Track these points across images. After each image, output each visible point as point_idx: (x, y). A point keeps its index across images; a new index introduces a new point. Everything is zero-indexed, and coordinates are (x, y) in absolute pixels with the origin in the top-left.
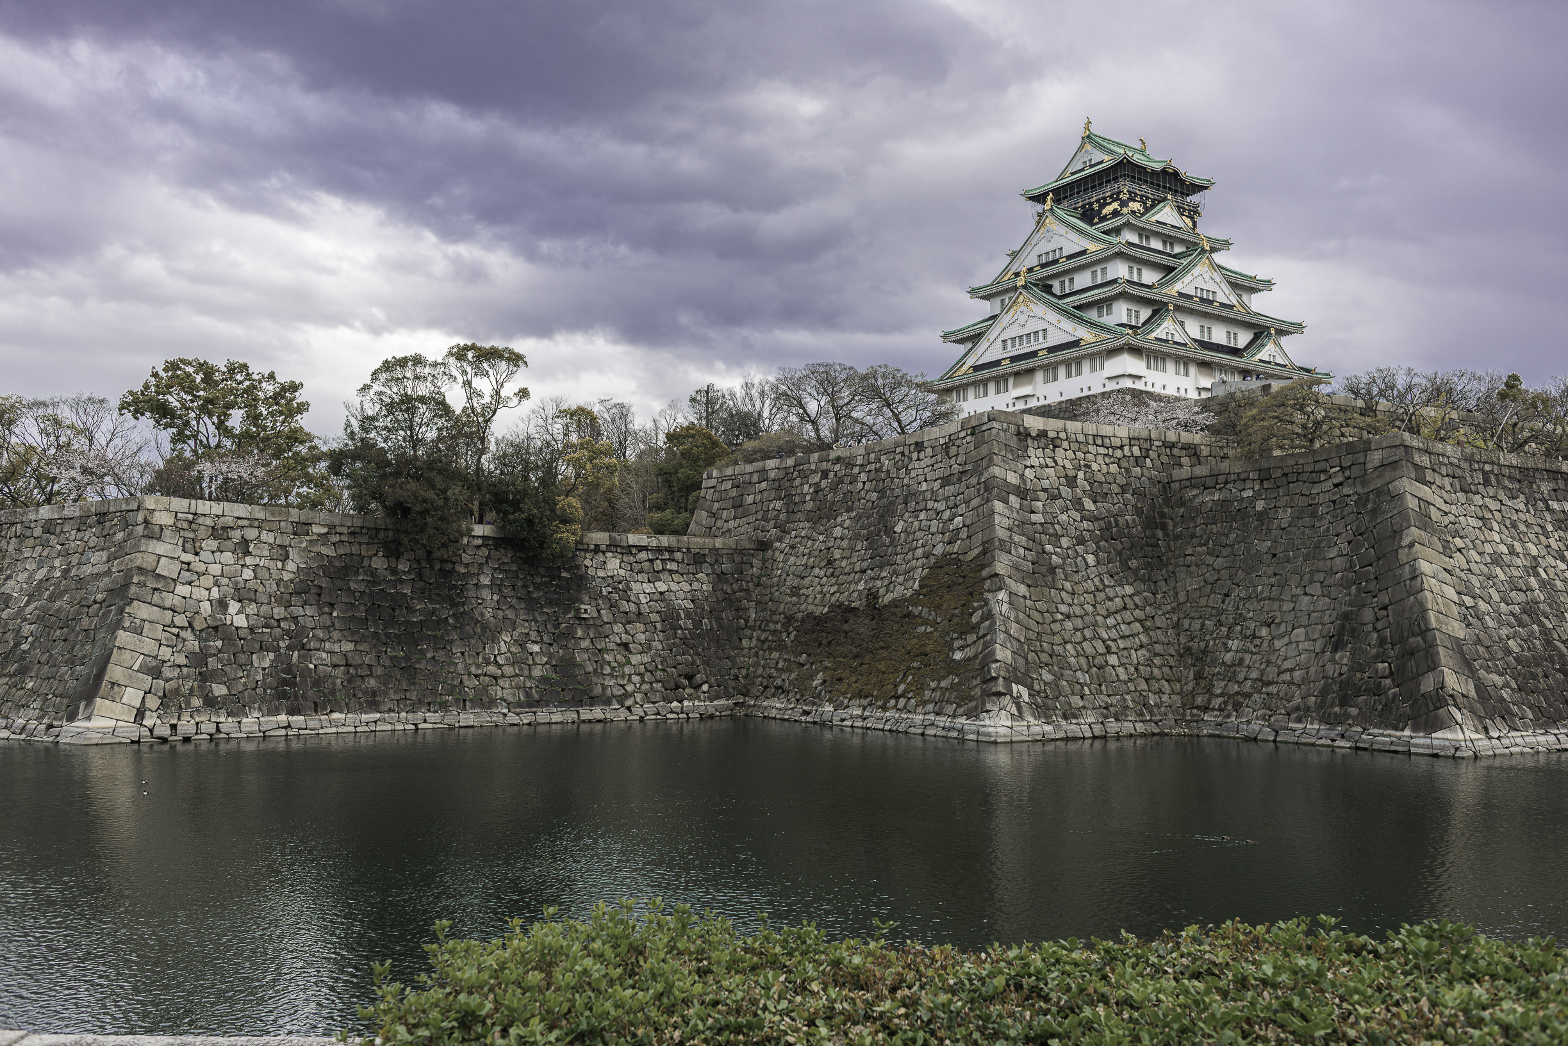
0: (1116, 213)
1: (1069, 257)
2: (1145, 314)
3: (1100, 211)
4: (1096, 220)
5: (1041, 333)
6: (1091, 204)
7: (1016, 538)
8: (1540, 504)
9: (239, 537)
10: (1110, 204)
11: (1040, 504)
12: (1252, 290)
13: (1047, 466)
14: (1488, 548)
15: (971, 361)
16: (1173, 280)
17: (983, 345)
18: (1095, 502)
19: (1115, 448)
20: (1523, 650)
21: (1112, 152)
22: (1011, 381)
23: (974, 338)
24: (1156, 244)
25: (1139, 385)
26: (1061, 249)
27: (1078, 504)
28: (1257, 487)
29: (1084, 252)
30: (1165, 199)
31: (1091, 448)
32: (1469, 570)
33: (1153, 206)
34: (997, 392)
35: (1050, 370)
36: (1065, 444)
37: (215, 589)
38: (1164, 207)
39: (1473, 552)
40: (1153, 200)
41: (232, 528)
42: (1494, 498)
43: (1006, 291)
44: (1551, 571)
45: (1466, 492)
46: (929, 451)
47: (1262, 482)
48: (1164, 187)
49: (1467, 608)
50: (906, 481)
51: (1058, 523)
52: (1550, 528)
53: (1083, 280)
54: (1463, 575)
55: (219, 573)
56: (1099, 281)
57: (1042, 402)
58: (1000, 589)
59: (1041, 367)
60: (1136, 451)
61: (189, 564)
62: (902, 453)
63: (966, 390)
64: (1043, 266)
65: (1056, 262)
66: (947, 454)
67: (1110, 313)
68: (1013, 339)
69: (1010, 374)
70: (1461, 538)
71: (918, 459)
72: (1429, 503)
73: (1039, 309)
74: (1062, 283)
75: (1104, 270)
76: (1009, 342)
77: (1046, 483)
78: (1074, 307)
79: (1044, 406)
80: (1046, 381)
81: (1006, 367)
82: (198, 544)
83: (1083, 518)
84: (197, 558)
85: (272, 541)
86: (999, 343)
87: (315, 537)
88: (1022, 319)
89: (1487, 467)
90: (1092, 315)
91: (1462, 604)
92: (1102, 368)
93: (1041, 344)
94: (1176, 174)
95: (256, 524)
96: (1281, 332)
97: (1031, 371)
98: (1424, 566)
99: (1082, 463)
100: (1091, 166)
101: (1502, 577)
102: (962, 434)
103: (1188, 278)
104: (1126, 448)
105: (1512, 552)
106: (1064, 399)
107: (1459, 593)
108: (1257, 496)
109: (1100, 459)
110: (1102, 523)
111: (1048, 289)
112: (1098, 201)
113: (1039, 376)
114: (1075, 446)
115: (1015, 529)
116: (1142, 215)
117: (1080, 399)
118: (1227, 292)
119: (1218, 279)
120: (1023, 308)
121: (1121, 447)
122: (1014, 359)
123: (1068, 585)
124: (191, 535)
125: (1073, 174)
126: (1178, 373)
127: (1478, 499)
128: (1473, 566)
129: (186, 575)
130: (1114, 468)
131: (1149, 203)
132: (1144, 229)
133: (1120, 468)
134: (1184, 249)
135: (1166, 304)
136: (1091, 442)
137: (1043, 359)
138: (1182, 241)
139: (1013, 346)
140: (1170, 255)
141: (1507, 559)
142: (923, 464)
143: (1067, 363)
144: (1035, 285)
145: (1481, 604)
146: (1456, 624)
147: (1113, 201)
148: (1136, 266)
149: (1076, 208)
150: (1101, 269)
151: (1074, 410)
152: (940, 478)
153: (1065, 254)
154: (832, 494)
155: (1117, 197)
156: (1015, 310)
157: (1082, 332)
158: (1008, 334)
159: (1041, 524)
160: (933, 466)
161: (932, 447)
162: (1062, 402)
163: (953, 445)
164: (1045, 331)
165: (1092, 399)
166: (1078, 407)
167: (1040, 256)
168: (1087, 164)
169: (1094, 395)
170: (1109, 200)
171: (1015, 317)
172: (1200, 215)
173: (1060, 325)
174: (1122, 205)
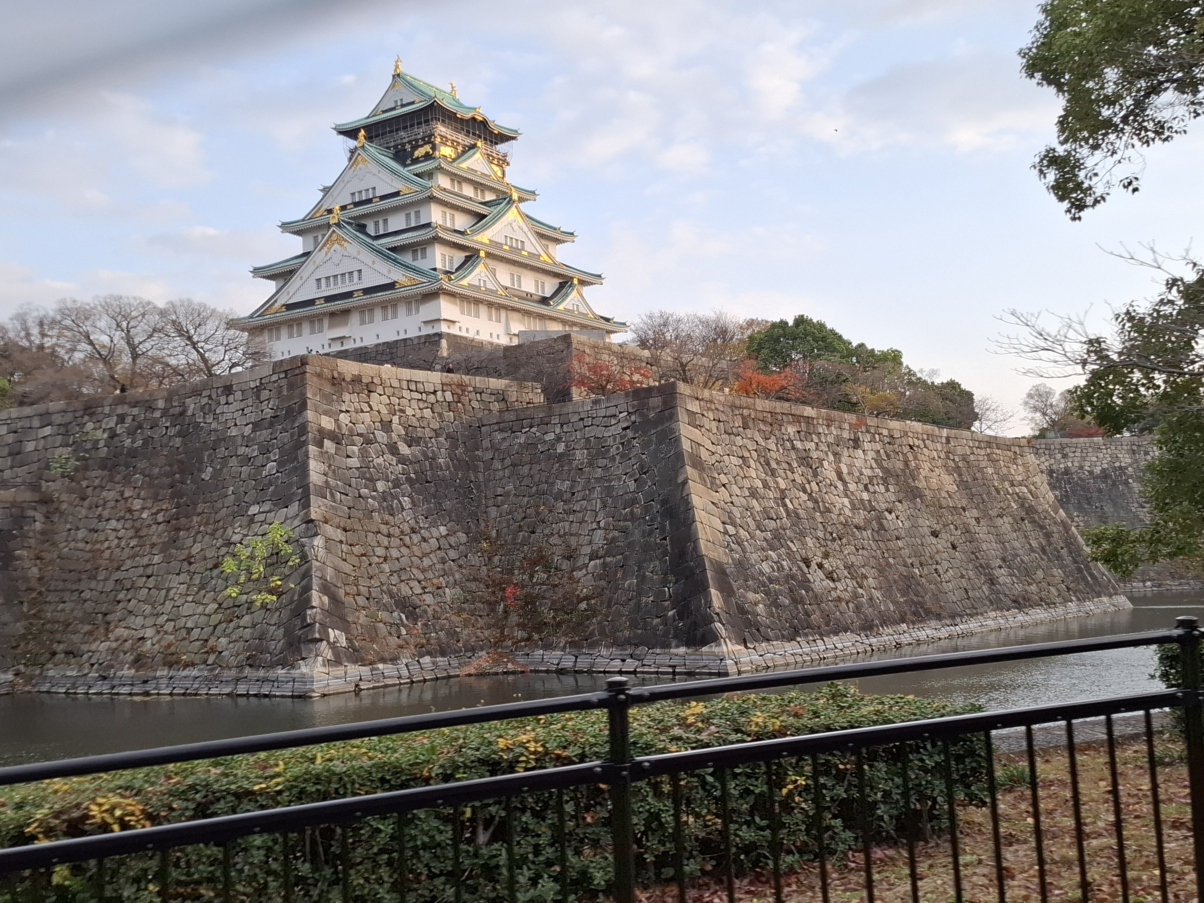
0: (428, 157)
1: (383, 198)
2: (459, 256)
3: (412, 153)
4: (409, 162)
5: (356, 274)
6: (403, 145)
7: (332, 482)
8: (788, 444)
10: (422, 146)
11: (355, 448)
12: (557, 241)
13: (362, 411)
14: (747, 483)
15: (283, 299)
16: (485, 228)
17: (295, 282)
18: (409, 446)
19: (428, 393)
20: (774, 571)
21: (423, 93)
22: (326, 323)
23: (287, 275)
24: (468, 191)
25: (454, 330)
26: (374, 188)
27: (393, 449)
28: (558, 431)
29: (397, 194)
30: (475, 146)
31: (406, 394)
32: (732, 503)
33: (464, 152)
34: (312, 332)
35: (366, 310)
36: (380, 390)
38: (474, 154)
39: (734, 486)
40: (464, 146)
42: (752, 439)
43: (319, 227)
44: (795, 502)
45: (729, 434)
46: (239, 395)
47: (562, 426)
48: (474, 134)
49: (730, 536)
50: (213, 426)
51: (374, 467)
52: (795, 465)
53: (397, 222)
54: (726, 506)
56: (413, 225)
57: (358, 345)
58: (316, 534)
59: (356, 308)
60: (449, 396)
62: (210, 397)
63: (278, 329)
64: (356, 204)
65: (369, 201)
66: (258, 397)
67: (424, 257)
68: (328, 278)
69: (324, 314)
70: (725, 474)
71: (227, 403)
72: (699, 444)
73: (353, 249)
74: (377, 224)
75: (417, 213)
76: (323, 281)
77: (361, 428)
78: (389, 249)
79: (361, 348)
80: (363, 322)
81: (321, 307)
83: (399, 462)
86: (313, 283)
88: (336, 258)
89: (746, 412)
90: (407, 258)
91: (726, 533)
92: (418, 311)
93: (356, 285)
94: (484, 123)
96: (582, 283)
97: (346, 312)
98: (696, 500)
99: (397, 407)
100: (403, 106)
101: (758, 508)
102: (274, 378)
103: (498, 227)
104: (439, 393)
105: (766, 485)
106: (381, 341)
107: (724, 523)
108: (559, 439)
109: (414, 403)
110: (417, 466)
111: (362, 228)
112: (410, 142)
113: (355, 318)
114: (389, 391)
115: (330, 474)
116: (454, 160)
117: (397, 341)
118: (534, 242)
119: (526, 229)
120: (336, 246)
121: (435, 392)
122: (329, 299)
123: (384, 529)
125: (384, 112)
126: (490, 319)
127: (739, 441)
128: (734, 498)
130: (427, 413)
131: (460, 149)
132: (456, 175)
133: (433, 412)
134: (493, 197)
135: (478, 251)
136: (405, 387)
137: (358, 300)
138: (492, 189)
139: (328, 285)
140: (481, 203)
141: (761, 491)
142: (232, 408)
143: (384, 306)
144: (348, 223)
145: (741, 531)
146: (721, 550)
147: (425, 144)
148: (448, 212)
149: (389, 148)
150: (416, 212)
151: (391, 353)
152: (252, 423)
153: (378, 194)
154: (130, 440)
155: (428, 139)
156: (329, 249)
157: (397, 275)
158: (322, 273)
159: (357, 468)
160: (243, 410)
161: (242, 391)
162: (379, 345)
163: (265, 389)
164: (360, 271)
165: (409, 343)
166: (395, 350)
167: (353, 194)
168: (399, 104)
169: (410, 339)
170: (421, 142)
171: (329, 255)
172: (508, 164)
173: (375, 266)
174: (434, 148)
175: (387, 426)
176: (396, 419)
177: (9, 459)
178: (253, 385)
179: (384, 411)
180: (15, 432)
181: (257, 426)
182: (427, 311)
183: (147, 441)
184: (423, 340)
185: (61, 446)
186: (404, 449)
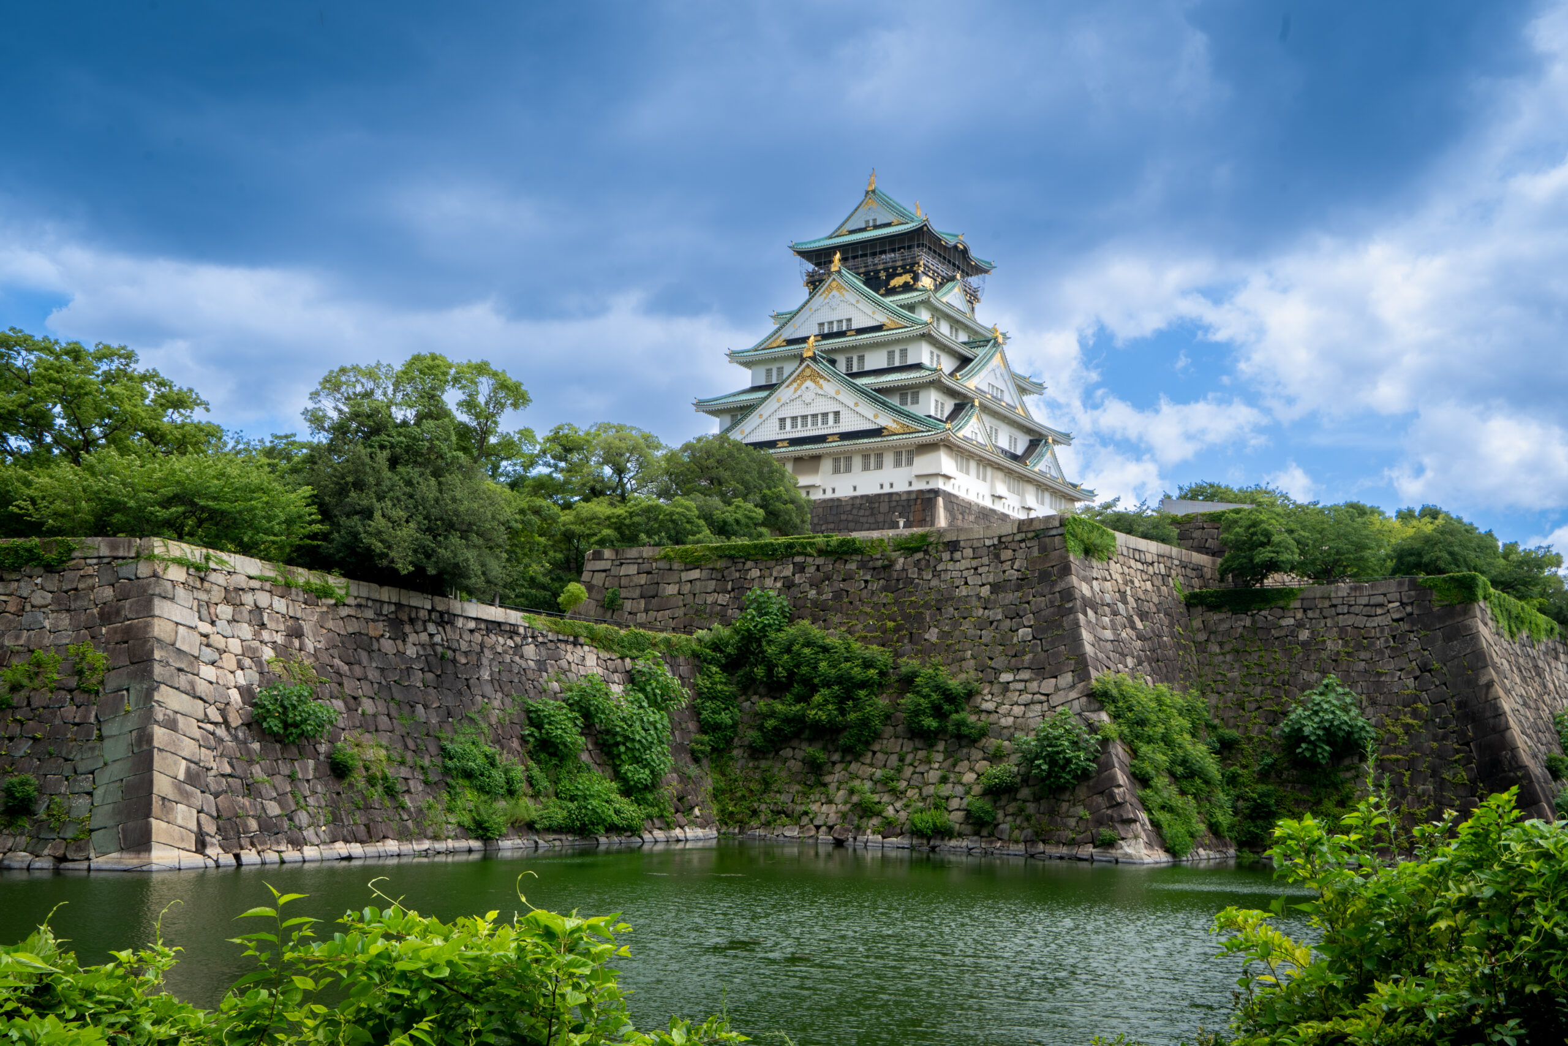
0: (907, 287)
1: (860, 331)
2: (949, 405)
3: (887, 282)
4: (882, 291)
5: (831, 417)
6: (877, 272)
7: (1099, 655)
9: (252, 603)
10: (900, 275)
11: (1107, 619)
12: (1030, 393)
13: (1106, 580)
14: (1518, 691)
15: (735, 438)
16: (971, 374)
17: (752, 421)
18: (1142, 621)
19: (1148, 564)
22: (789, 467)
23: (738, 412)
24: (945, 329)
25: (948, 488)
26: (849, 320)
27: (1131, 623)
28: (1299, 616)
29: (879, 328)
30: (953, 279)
31: (1132, 563)
32: (1519, 711)
33: (942, 284)
35: (842, 460)
37: (239, 673)
38: (954, 287)
40: (943, 278)
41: (243, 590)
43: (775, 360)
46: (968, 552)
47: (1305, 611)
48: (953, 264)
50: (934, 584)
51: (1122, 641)
52: (1533, 673)
53: (876, 360)
55: (240, 651)
56: (897, 364)
57: (829, 495)
59: (829, 455)
60: (1162, 569)
61: (206, 636)
62: (926, 552)
64: (825, 337)
65: (841, 334)
66: (997, 557)
67: (915, 401)
68: (795, 418)
69: (788, 459)
70: (1507, 679)
71: (952, 560)
72: (1490, 644)
73: (830, 387)
74: (849, 361)
75: (904, 352)
76: (788, 423)
77: (1108, 598)
78: (875, 390)
79: (832, 500)
80: (836, 472)
81: (783, 451)
82: (212, 610)
83: (1137, 638)
84: (214, 629)
85: (284, 611)
86: (774, 422)
87: (325, 609)
88: (808, 396)
90: (895, 401)
92: (910, 463)
93: (830, 428)
94: (965, 252)
95: (267, 586)
96: (1055, 442)
97: (816, 458)
99: (1128, 578)
100: (876, 227)
101: (1531, 719)
103: (984, 373)
104: (1156, 564)
105: (1527, 694)
106: (859, 493)
108: (1301, 626)
109: (1139, 575)
110: (1150, 644)
112: (886, 270)
113: (827, 465)
114: (1121, 559)
115: (1096, 645)
116: (935, 293)
117: (879, 495)
118: (1012, 393)
119: (1006, 379)
120: (809, 383)
122: (793, 442)
124: (204, 596)
125: (850, 234)
126: (978, 478)
129: (208, 654)
130: (1149, 586)
131: (939, 280)
132: (935, 309)
133: (1153, 586)
134: (965, 338)
135: (970, 399)
136: (1132, 556)
137: (834, 445)
139: (794, 425)
140: (961, 344)
142: (960, 566)
143: (866, 455)
144: (823, 358)
147: (905, 273)
148: (936, 352)
149: (859, 274)
150: (901, 350)
151: (872, 509)
152: (989, 583)
153: (855, 326)
154: (814, 592)
155: (910, 268)
156: (800, 386)
157: (885, 420)
158: (788, 412)
159: (1112, 641)
160: (976, 569)
161: (974, 549)
162: (856, 497)
163: (1006, 548)
164: (837, 414)
165: (894, 498)
166: (877, 505)
167: (821, 325)
168: (871, 224)
169: (897, 494)
170: (900, 270)
171: (799, 392)
172: (978, 301)
173: (858, 409)
174: (916, 278)
175: (1123, 595)
176: (1129, 592)
177: (643, 602)
178: (988, 542)
179: (1120, 581)
180: (649, 573)
181: (996, 588)
182: (923, 464)
183: (837, 595)
184: (913, 496)
185: (715, 591)
186: (1139, 625)
